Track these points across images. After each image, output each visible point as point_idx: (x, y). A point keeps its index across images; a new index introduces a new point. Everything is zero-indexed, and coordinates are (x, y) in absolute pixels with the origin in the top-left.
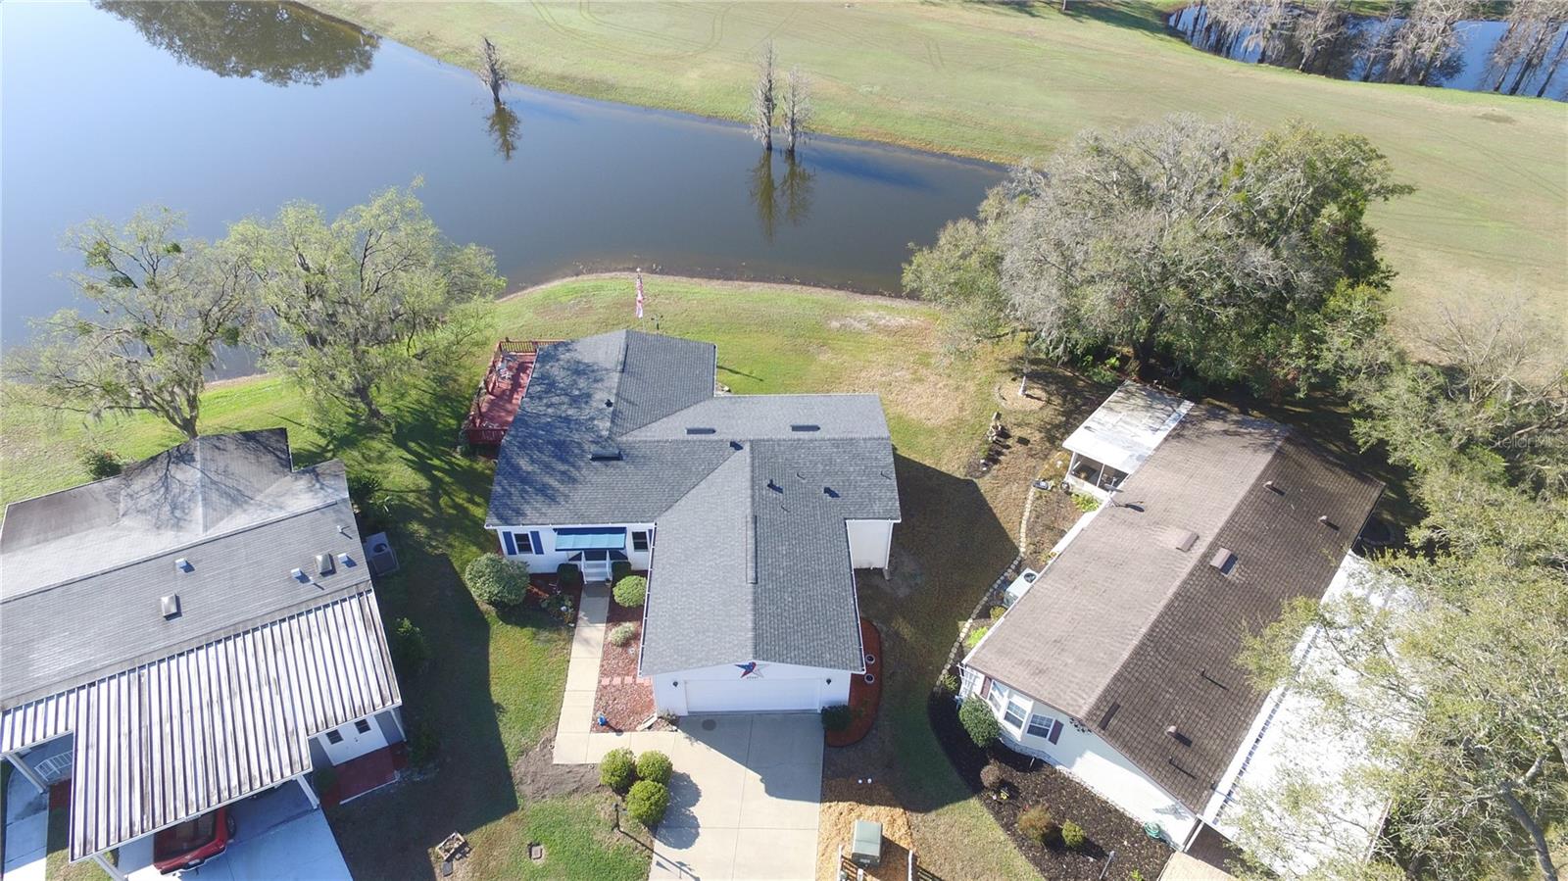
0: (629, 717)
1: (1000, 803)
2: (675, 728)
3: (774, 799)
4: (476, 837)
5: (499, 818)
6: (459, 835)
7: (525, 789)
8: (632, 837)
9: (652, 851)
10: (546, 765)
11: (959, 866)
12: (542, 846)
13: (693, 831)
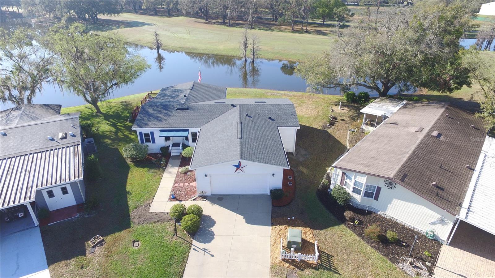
0: (185, 196)
1: (355, 226)
2: (205, 200)
3: (250, 225)
4: (109, 238)
5: (121, 231)
6: (101, 237)
7: (135, 221)
8: (182, 239)
9: (192, 244)
10: (146, 212)
11: (339, 250)
12: (139, 242)
13: (212, 237)
